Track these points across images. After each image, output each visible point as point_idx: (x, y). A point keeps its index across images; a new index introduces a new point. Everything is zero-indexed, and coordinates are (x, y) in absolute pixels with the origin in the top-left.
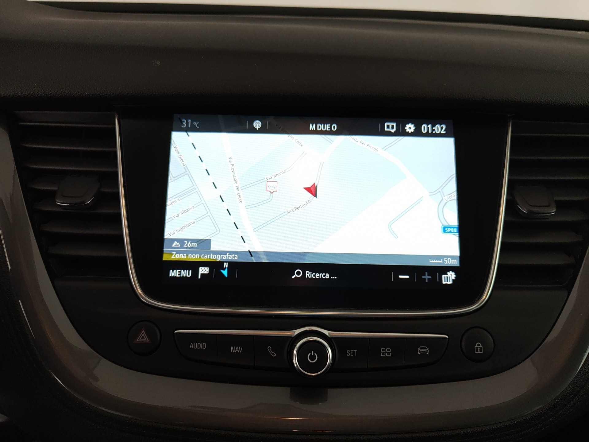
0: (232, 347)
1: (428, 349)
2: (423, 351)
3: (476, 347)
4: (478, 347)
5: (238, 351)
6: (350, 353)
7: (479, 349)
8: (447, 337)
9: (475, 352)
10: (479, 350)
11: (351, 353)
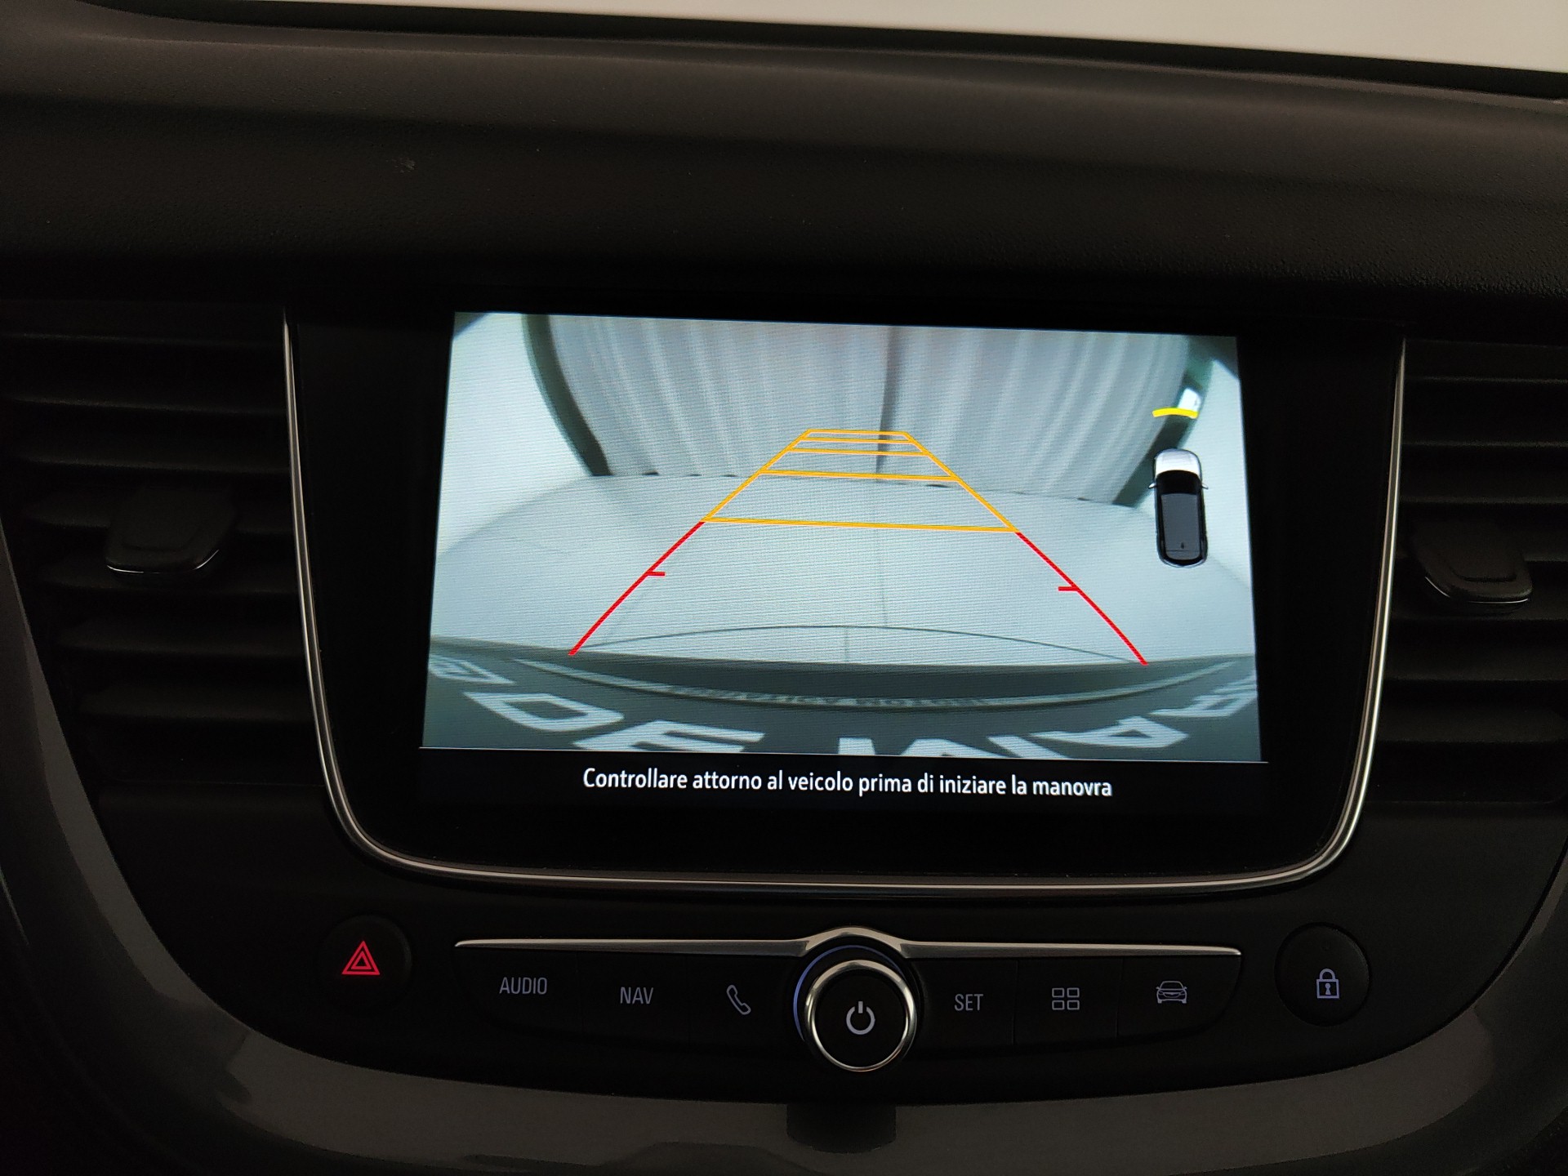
0: (623, 989)
1: (1184, 989)
2: (1172, 994)
3: (1320, 983)
4: (1325, 980)
5: (641, 999)
6: (963, 1003)
7: (1328, 986)
8: (1239, 953)
9: (1319, 997)
10: (1330, 989)
11: (967, 1002)
